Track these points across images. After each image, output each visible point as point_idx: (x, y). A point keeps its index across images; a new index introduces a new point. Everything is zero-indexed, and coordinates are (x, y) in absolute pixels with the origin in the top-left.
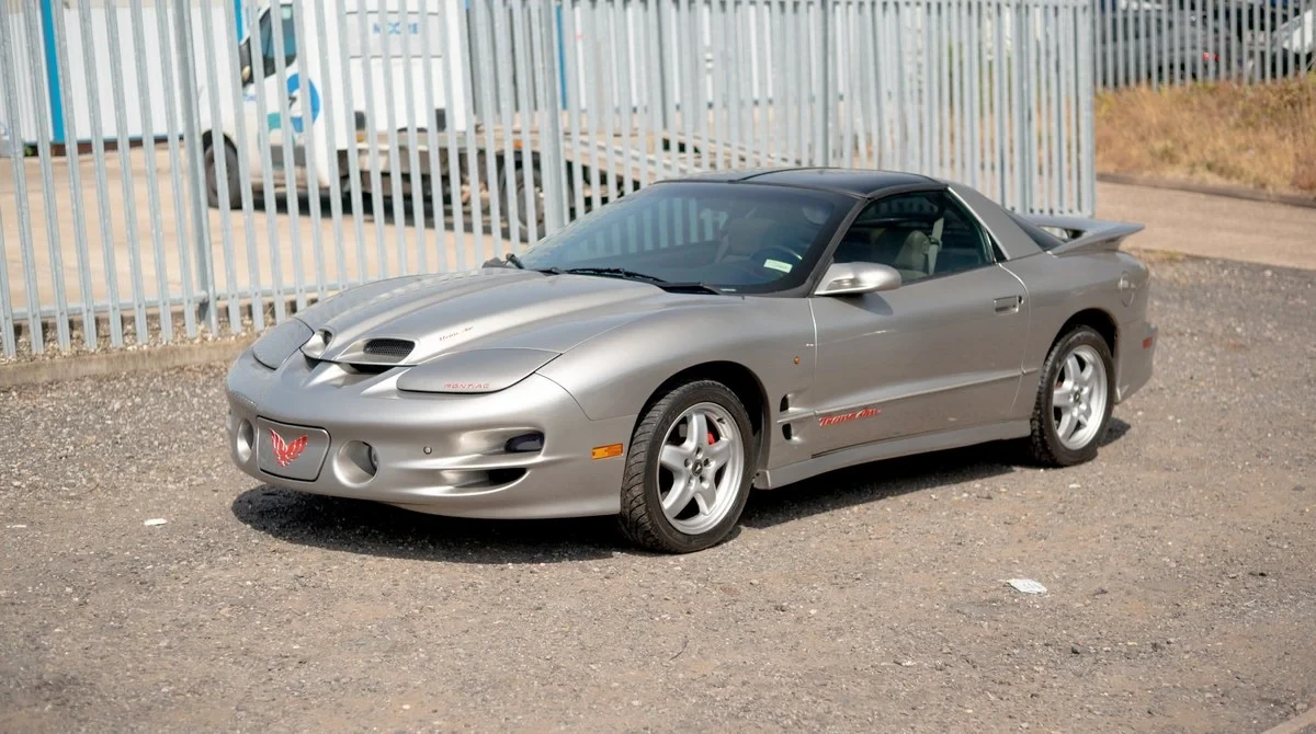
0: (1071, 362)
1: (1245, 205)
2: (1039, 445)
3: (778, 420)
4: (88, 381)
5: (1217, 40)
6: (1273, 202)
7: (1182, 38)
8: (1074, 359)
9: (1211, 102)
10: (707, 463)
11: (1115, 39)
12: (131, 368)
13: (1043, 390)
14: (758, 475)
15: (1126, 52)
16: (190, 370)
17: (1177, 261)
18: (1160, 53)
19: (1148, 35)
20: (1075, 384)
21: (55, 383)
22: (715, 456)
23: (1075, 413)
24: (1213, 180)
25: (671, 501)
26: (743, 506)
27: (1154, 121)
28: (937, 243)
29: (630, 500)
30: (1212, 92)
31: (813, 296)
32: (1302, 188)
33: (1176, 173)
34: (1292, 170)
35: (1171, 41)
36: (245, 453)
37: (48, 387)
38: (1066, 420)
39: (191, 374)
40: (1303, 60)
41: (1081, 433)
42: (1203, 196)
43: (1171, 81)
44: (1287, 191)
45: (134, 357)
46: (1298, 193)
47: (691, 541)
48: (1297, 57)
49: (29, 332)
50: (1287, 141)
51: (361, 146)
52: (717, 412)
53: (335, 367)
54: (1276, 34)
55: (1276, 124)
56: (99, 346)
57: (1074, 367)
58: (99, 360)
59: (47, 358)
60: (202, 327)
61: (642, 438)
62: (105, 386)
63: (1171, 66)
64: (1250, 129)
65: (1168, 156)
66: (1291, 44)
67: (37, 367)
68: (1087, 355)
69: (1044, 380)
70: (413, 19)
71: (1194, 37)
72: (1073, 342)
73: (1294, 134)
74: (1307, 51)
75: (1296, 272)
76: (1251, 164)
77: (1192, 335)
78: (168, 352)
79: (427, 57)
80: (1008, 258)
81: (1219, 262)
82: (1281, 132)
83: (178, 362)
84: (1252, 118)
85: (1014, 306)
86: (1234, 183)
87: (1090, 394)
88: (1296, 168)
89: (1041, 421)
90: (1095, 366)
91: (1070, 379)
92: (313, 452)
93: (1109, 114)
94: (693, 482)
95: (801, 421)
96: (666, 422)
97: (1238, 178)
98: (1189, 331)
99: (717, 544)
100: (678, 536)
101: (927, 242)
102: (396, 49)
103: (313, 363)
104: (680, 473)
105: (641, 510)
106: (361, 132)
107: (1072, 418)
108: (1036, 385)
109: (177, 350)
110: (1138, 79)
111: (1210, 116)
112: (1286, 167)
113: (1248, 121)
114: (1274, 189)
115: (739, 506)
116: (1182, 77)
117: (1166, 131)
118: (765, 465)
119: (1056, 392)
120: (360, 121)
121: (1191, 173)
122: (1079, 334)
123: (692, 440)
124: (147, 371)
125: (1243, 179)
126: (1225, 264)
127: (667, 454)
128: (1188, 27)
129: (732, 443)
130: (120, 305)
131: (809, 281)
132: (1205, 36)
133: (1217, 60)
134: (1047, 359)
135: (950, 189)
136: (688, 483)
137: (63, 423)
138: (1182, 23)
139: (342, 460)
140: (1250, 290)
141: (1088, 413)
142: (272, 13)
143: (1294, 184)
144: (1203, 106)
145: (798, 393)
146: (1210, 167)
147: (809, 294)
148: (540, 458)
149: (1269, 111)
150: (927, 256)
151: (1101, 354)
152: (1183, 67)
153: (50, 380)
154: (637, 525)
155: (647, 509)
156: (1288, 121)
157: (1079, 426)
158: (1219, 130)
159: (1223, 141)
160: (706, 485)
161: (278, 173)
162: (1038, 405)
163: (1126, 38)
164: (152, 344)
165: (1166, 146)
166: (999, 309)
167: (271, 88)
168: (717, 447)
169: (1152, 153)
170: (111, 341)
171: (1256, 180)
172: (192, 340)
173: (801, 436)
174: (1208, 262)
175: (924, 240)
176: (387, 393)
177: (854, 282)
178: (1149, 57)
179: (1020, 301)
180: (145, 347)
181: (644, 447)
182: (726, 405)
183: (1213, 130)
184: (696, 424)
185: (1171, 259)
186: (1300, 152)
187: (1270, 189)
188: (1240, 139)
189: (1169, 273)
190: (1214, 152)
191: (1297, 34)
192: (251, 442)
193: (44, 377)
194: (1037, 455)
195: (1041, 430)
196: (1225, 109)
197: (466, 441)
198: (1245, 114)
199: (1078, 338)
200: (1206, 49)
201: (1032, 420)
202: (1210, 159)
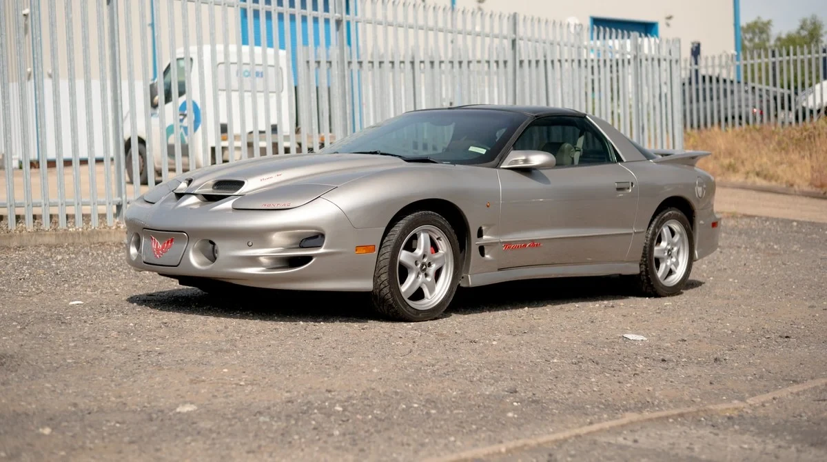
0: (665, 231)
1: (780, 197)
2: (645, 281)
3: (475, 243)
4: (42, 247)
5: (761, 101)
6: (799, 195)
7: (740, 100)
8: (667, 228)
9: (759, 137)
10: (430, 265)
11: (698, 101)
12: (71, 241)
13: (647, 246)
14: (463, 278)
15: (705, 108)
16: (108, 245)
17: (737, 218)
18: (726, 109)
19: (718, 98)
20: (668, 244)
21: (21, 247)
22: (435, 260)
23: (669, 263)
24: (760, 182)
25: (406, 288)
26: (453, 295)
27: (723, 147)
28: (579, 151)
29: (379, 283)
30: (758, 130)
31: (500, 168)
32: (816, 186)
33: (737, 178)
34: (810, 176)
35: (733, 101)
36: (135, 255)
37: (17, 248)
38: (663, 267)
39: (108, 247)
40: (815, 113)
41: (672, 277)
42: (754, 192)
43: (733, 125)
44: (807, 188)
45: (72, 234)
46: (814, 190)
47: (419, 314)
48: (811, 112)
49: (7, 219)
50: (806, 158)
51: (225, 144)
52: (437, 233)
53: (194, 197)
54: (798, 98)
55: (799, 149)
56: (51, 227)
57: (667, 235)
58: (51, 235)
59: (18, 232)
60: (117, 220)
61: (388, 244)
62: (53, 250)
63: (733, 117)
64: (783, 152)
65: (732, 168)
66: (807, 103)
67: (11, 236)
68: (676, 227)
69: (649, 239)
70: (259, 69)
71: (747, 99)
72: (667, 217)
73: (811, 155)
74: (817, 108)
75: (813, 224)
76: (785, 173)
77: (746, 248)
78: (95, 233)
79: (267, 92)
80: (625, 160)
81: (763, 219)
82: (802, 153)
83: (101, 240)
84: (784, 145)
85: (628, 188)
86: (773, 183)
87: (678, 252)
88: (812, 175)
89: (646, 265)
90: (681, 235)
91: (665, 240)
92: (177, 248)
93: (695, 143)
94: (421, 276)
95: (491, 244)
96: (403, 234)
97: (776, 181)
98: (744, 246)
99: (436, 319)
100: (410, 309)
101: (573, 149)
102: (247, 86)
103: (179, 196)
104: (412, 269)
105: (386, 290)
106: (225, 135)
107: (666, 266)
108: (643, 241)
109: (101, 232)
110: (712, 124)
111: (758, 144)
112: (806, 174)
113: (782, 147)
114: (799, 187)
115: (450, 295)
116: (740, 124)
117: (730, 153)
118: (467, 272)
119: (656, 248)
120: (224, 129)
121: (746, 178)
122: (670, 212)
123: (420, 249)
124: (81, 244)
125: (779, 181)
126: (767, 219)
127: (404, 256)
128: (743, 93)
129: (446, 254)
130: (66, 202)
131: (497, 159)
132: (754, 99)
133: (761, 113)
134: (649, 226)
135: (587, 117)
136: (418, 276)
137: (24, 264)
138: (739, 91)
139: (195, 251)
140: (783, 231)
141: (677, 264)
142: (171, 66)
143: (811, 184)
144: (753, 139)
145: (489, 226)
146: (758, 174)
147: (497, 166)
148: (322, 250)
149: (794, 141)
150: (573, 159)
151: (685, 227)
152: (740, 118)
153: (18, 245)
154: (384, 300)
155: (390, 290)
156: (807, 147)
157: (671, 272)
158: (763, 152)
159: (766, 158)
160: (429, 279)
161: (171, 161)
162: (644, 255)
163: (705, 100)
164: (85, 228)
165: (730, 162)
166: (619, 189)
167: (169, 111)
168: (436, 256)
169: (722, 166)
170: (59, 225)
171: (787, 182)
172: (110, 228)
173: (491, 256)
174: (756, 218)
175: (571, 149)
176: (226, 210)
177: (526, 161)
178: (719, 112)
179: (632, 186)
180: (80, 230)
181: (389, 249)
182: (442, 228)
183: (760, 153)
184: (423, 239)
185: (733, 216)
186: (814, 165)
187: (796, 187)
188: (777, 158)
189: (732, 223)
190: (760, 166)
191: (811, 98)
192: (138, 248)
193: (15, 244)
194: (644, 289)
195: (647, 271)
196: (767, 141)
197: (276, 238)
198: (779, 143)
199: (670, 215)
200: (754, 107)
201: (640, 265)
202: (758, 169)
